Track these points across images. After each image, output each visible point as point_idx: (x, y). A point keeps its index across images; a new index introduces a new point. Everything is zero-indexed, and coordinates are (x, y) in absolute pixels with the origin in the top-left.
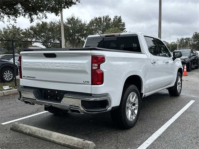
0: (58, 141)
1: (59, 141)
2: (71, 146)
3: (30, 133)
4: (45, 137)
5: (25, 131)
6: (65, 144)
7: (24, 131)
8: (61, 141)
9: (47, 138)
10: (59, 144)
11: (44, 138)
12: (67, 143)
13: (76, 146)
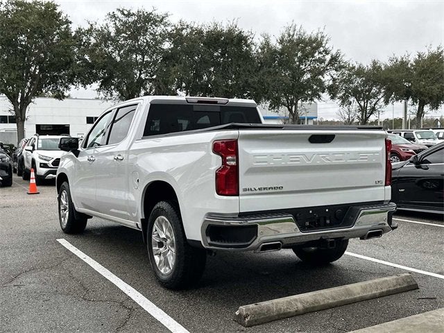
0: (368, 294)
1: (370, 293)
2: (393, 290)
3: (307, 309)
4: (343, 298)
5: (292, 310)
6: (383, 292)
7: (288, 310)
8: (373, 292)
9: (347, 298)
10: (374, 297)
11: (342, 301)
12: (384, 290)
13: (398, 287)
